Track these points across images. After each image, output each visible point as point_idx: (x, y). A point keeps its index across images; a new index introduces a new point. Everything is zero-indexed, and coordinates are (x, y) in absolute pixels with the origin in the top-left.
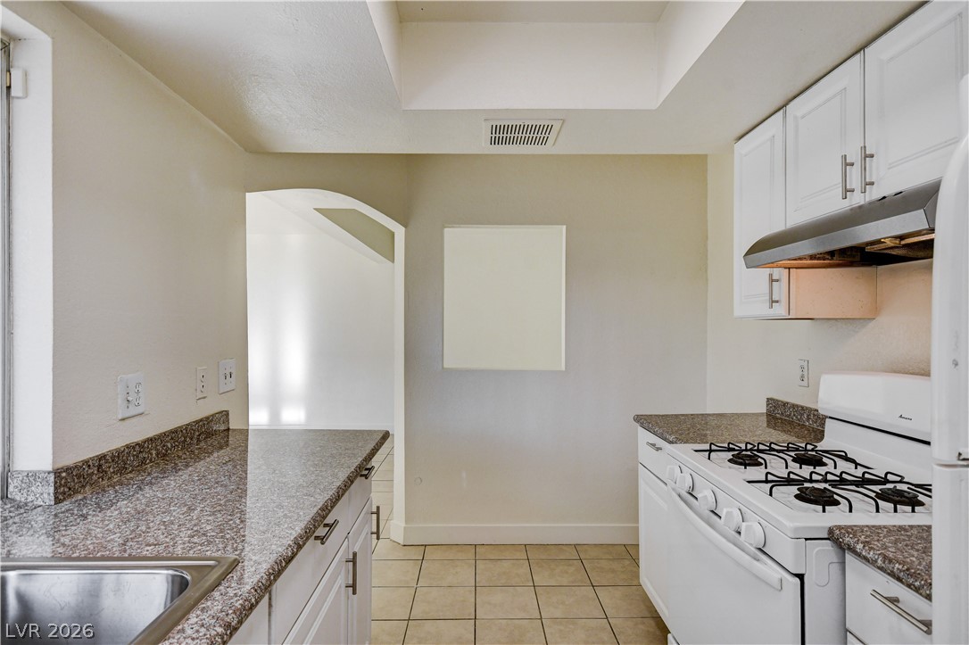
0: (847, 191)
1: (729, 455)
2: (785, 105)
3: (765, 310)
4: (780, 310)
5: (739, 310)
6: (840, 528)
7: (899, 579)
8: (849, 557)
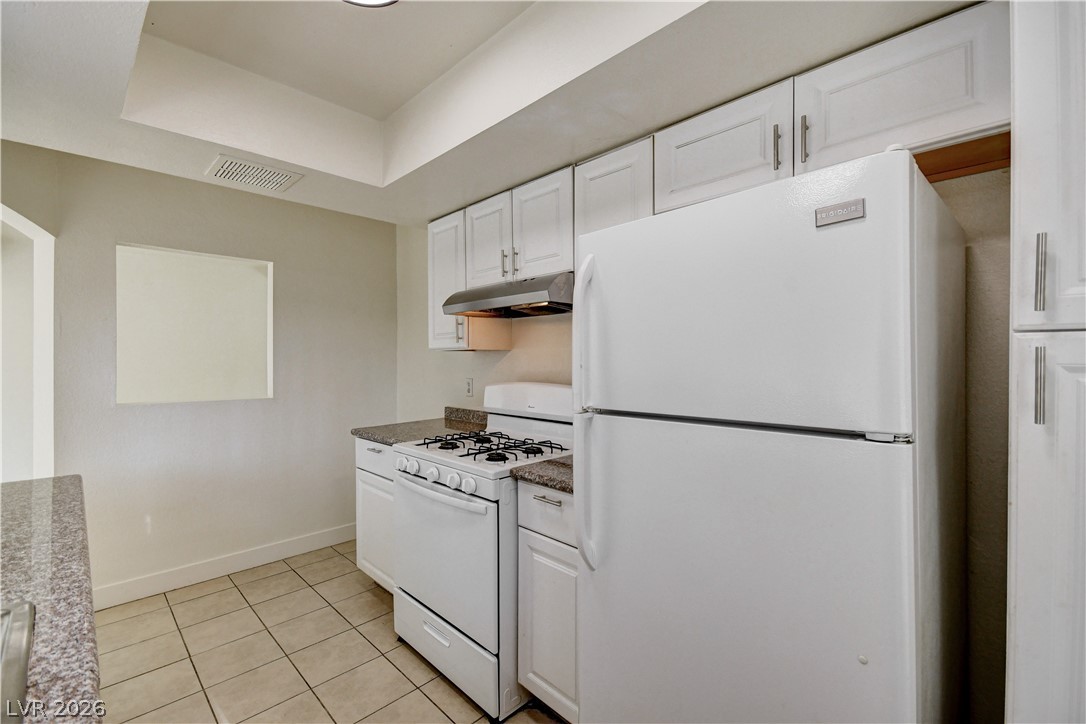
0: (505, 272)
1: (439, 444)
2: (465, 208)
3: (454, 345)
4: (463, 345)
5: (433, 344)
6: (516, 468)
7: (546, 485)
8: (520, 483)
